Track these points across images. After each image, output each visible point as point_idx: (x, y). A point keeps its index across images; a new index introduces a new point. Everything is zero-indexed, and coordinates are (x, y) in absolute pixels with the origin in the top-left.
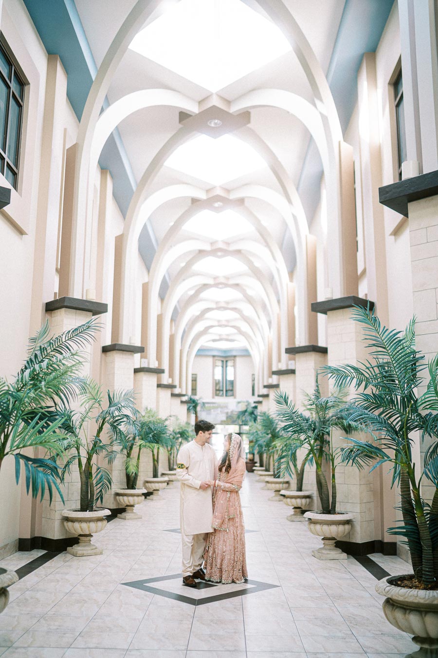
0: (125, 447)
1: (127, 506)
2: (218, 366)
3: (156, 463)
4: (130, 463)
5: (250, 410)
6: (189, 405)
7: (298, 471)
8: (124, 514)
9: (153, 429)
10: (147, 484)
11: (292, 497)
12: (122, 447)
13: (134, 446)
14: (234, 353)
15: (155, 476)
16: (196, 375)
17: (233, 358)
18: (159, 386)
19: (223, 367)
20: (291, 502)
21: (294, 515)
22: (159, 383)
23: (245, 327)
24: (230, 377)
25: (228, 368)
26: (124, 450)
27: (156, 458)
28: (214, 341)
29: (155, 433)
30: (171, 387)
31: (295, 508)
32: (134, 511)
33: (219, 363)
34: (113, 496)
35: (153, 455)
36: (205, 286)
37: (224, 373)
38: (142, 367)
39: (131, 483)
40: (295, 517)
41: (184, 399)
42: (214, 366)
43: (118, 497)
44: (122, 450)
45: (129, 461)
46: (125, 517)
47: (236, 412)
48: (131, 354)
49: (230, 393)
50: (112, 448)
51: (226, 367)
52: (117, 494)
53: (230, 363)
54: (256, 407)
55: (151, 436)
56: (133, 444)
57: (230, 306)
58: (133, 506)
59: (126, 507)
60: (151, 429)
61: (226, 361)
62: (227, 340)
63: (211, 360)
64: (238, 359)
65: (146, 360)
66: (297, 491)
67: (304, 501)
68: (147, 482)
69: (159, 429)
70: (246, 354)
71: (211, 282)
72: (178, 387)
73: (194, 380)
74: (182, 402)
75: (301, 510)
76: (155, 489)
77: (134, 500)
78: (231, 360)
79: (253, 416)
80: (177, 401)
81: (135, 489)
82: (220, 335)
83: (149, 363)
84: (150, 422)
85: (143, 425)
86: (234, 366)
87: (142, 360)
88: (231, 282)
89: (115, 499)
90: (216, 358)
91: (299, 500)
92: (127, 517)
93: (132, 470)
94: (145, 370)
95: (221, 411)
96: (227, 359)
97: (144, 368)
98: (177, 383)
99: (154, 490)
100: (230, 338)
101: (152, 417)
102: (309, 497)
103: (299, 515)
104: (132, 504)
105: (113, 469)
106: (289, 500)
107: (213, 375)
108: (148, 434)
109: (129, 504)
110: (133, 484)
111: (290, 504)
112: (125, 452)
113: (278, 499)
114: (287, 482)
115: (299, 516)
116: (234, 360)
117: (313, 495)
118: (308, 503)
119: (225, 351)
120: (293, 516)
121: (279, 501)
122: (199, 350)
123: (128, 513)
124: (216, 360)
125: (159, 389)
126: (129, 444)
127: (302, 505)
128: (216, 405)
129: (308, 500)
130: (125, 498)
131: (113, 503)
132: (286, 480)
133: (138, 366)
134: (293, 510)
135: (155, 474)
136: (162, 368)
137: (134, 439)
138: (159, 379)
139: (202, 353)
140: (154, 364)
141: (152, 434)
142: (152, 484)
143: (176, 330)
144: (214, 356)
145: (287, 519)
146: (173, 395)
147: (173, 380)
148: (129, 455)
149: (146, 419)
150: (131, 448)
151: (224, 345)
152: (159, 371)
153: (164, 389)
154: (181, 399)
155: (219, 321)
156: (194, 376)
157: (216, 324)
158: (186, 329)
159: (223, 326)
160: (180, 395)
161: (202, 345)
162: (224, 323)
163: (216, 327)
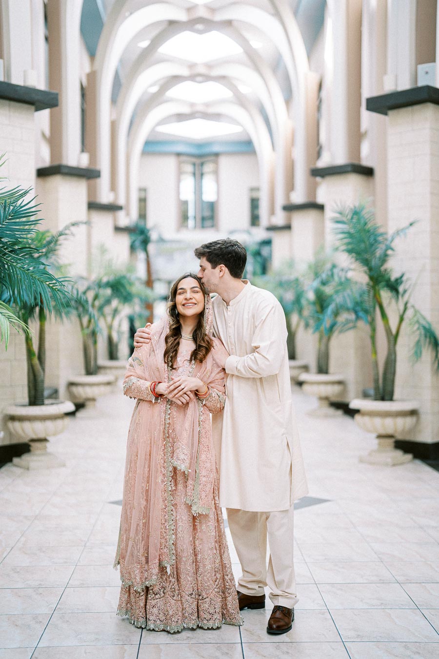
2: (187, 173)
3: (36, 361)
5: (254, 246)
6: (133, 238)
10: (11, 425)
14: (216, 149)
15: (35, 398)
16: (145, 190)
17: (212, 158)
19: (194, 174)
24: (209, 195)
25: (205, 177)
27: (35, 347)
33: (189, 168)
35: (28, 340)
37: (198, 190)
42: (180, 173)
49: (208, 223)
51: (202, 175)
53: (208, 168)
54: (268, 243)
61: (202, 164)
62: (206, 116)
63: (171, 163)
64: (224, 161)
68: (13, 418)
73: (143, 201)
74: (118, 229)
76: (34, 437)
78: (208, 161)
82: (192, 105)
86: (216, 172)
90: (183, 158)
96: (203, 160)
99: (33, 440)
100: (211, 110)
107: (178, 193)
113: (389, 460)
114: (413, 413)
116: (214, 162)
119: (199, 145)
121: (394, 465)
124: (184, 162)
132: (408, 406)
135: (33, 392)
139: (154, 148)
142: (27, 425)
144: (178, 155)
147: (91, 159)
153: (68, 178)
154: (115, 220)
155: (192, 66)
156: (143, 195)
157: (185, 72)
158: (122, 74)
159: (199, 79)
160: (112, 208)
161: (153, 131)
162: (202, 70)
163: (182, 81)
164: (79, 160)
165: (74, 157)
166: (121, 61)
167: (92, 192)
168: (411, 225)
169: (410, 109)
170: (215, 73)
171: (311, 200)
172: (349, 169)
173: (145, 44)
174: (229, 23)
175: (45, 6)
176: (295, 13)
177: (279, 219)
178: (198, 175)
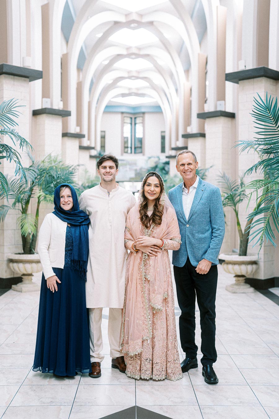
0: (18, 200)
1: (24, 275)
2: (127, 123)
4: (26, 221)
5: (161, 166)
7: (241, 231)
8: (20, 286)
9: (55, 177)
11: (234, 263)
12: (14, 200)
13: (31, 199)
14: (143, 110)
16: (104, 132)
17: (141, 115)
18: (65, 135)
19: (131, 124)
20: (233, 269)
21: (236, 284)
22: (65, 132)
23: (157, 79)
24: (139, 135)
25: (137, 125)
26: (17, 204)
28: (123, 95)
29: (58, 183)
30: (79, 136)
31: (237, 276)
32: (33, 281)
33: (128, 120)
34: (5, 262)
36: (117, 24)
37: (133, 131)
38: (44, 107)
39: (29, 247)
40: (237, 287)
41: (94, 153)
42: (123, 123)
43: (11, 264)
44: (15, 204)
45: (25, 218)
46: (22, 289)
47: (144, 169)
48: (25, 80)
49: (138, 150)
50: (3, 202)
51: (135, 124)
52: (11, 261)
53: (138, 121)
54: (168, 163)
55: (52, 185)
56: (30, 196)
57: (142, 52)
58: (31, 275)
59: (23, 277)
60: (54, 177)
61: (135, 118)
62: (137, 95)
63: (119, 116)
64: (147, 116)
65: (48, 100)
66: (240, 255)
67: (250, 267)
69: (63, 177)
70: (157, 110)
71: (122, 19)
72: (86, 136)
73: (103, 137)
74: (91, 157)
75: (244, 278)
77: (32, 268)
78: (139, 117)
79: (164, 171)
80: (85, 155)
81: (33, 253)
82: (130, 89)
83: (52, 104)
84: (51, 168)
85: (42, 172)
86: (143, 123)
87: (44, 99)
88: (145, 20)
89: (8, 266)
90: (125, 115)
91: (243, 267)
92: (24, 289)
93: (29, 229)
94: (47, 111)
95: (130, 168)
96: (136, 116)
97: (45, 109)
98: (85, 132)
100: (140, 92)
101: (55, 162)
102: (254, 263)
103: (243, 285)
104: (30, 272)
105: (5, 228)
106: (230, 266)
107: (122, 133)
108: (48, 183)
109: (25, 273)
110: (30, 247)
111: (232, 272)
112: (19, 206)
115: (242, 287)
116: (142, 117)
117: (259, 260)
118: (254, 271)
119: (134, 108)
120: (235, 287)
122: (107, 107)
123: (25, 283)
124: (125, 117)
125: (66, 139)
126: (24, 196)
127: (247, 272)
128: (125, 162)
129: (254, 266)
130: (21, 265)
131: (6, 272)
133: (38, 107)
134: (235, 279)
136: (69, 110)
137: (31, 190)
138: (65, 125)
139: (110, 109)
140: (58, 105)
141: (55, 183)
143: (84, 77)
144: (122, 113)
145: (226, 289)
146: (82, 148)
147: (81, 129)
148: (24, 211)
149: (47, 165)
150: (27, 202)
151: (133, 101)
152: (64, 114)
153: (70, 138)
154: (90, 153)
155: (129, 72)
156: (103, 134)
157: (126, 75)
158: (94, 81)
159: (133, 78)
160: (88, 148)
161: (110, 101)
162: (135, 74)
163: (125, 79)
164: (75, 129)
165: (73, 129)
166: (94, 75)
167: (80, 142)
168: (211, 167)
169: (214, 118)
170: (141, 75)
171: (186, 145)
172: (199, 135)
173: (106, 62)
174: (148, 55)
175: (61, 59)
176: (179, 55)
177: (173, 153)
178: (133, 124)
